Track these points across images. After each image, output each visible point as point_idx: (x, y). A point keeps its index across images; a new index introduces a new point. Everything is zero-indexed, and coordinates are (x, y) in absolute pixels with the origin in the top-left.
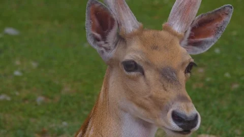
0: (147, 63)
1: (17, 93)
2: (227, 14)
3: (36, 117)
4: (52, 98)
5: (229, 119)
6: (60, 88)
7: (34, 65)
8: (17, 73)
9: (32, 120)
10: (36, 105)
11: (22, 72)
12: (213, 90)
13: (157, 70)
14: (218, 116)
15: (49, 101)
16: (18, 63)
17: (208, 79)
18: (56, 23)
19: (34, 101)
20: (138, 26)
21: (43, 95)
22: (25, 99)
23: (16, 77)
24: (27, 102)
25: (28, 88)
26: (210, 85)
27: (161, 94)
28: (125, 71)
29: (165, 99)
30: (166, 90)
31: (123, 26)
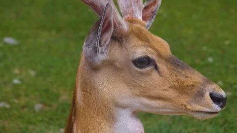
1: (16, 101)
3: (34, 124)
4: (50, 106)
6: (58, 96)
7: (32, 73)
8: (16, 81)
9: (31, 127)
10: (35, 112)
11: (21, 80)
15: (47, 108)
16: (16, 71)
18: (54, 33)
19: (33, 108)
21: (41, 103)
22: (23, 107)
23: (15, 85)
24: (26, 110)
25: (26, 96)
27: (184, 82)
28: (136, 69)
29: (193, 85)
30: (187, 77)
31: (121, 27)
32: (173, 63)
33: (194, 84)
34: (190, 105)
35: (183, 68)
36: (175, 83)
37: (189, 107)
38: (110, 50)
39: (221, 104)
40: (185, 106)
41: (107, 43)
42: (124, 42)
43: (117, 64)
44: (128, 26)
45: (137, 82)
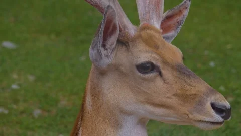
1: (15, 107)
2: (186, 8)
3: (33, 130)
4: (48, 111)
6: (57, 102)
7: (31, 78)
8: (14, 86)
9: (29, 133)
10: (33, 118)
11: (19, 85)
15: (46, 114)
16: (15, 76)
18: (53, 36)
19: (31, 114)
21: (40, 108)
22: (22, 112)
23: (13, 90)
24: (24, 116)
25: (25, 101)
27: (187, 90)
28: (139, 74)
29: (195, 94)
30: (191, 85)
31: (126, 30)
32: (179, 71)
33: (197, 93)
34: (192, 114)
35: (189, 76)
36: (179, 91)
37: (191, 116)
38: (116, 54)
39: (224, 114)
40: (188, 115)
41: (114, 46)
42: (130, 46)
43: (122, 68)
44: (135, 30)
45: (141, 88)
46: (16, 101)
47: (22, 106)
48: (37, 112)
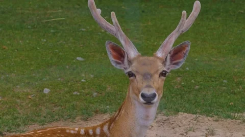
0: (137, 72)
1: (83, 91)
2: (187, 46)
3: (93, 103)
4: (101, 93)
5: (194, 104)
6: (105, 88)
7: (92, 76)
8: (83, 80)
9: (91, 105)
10: (93, 97)
11: (85, 80)
12: (185, 89)
13: (142, 75)
14: (188, 103)
15: (100, 95)
16: (83, 75)
17: (183, 83)
19: (92, 95)
20: (137, 55)
21: (96, 92)
22: (87, 94)
23: (82, 82)
24: (88, 96)
25: (88, 88)
26: (183, 86)
46: (84, 88)
47: (87, 91)
48: (95, 94)
